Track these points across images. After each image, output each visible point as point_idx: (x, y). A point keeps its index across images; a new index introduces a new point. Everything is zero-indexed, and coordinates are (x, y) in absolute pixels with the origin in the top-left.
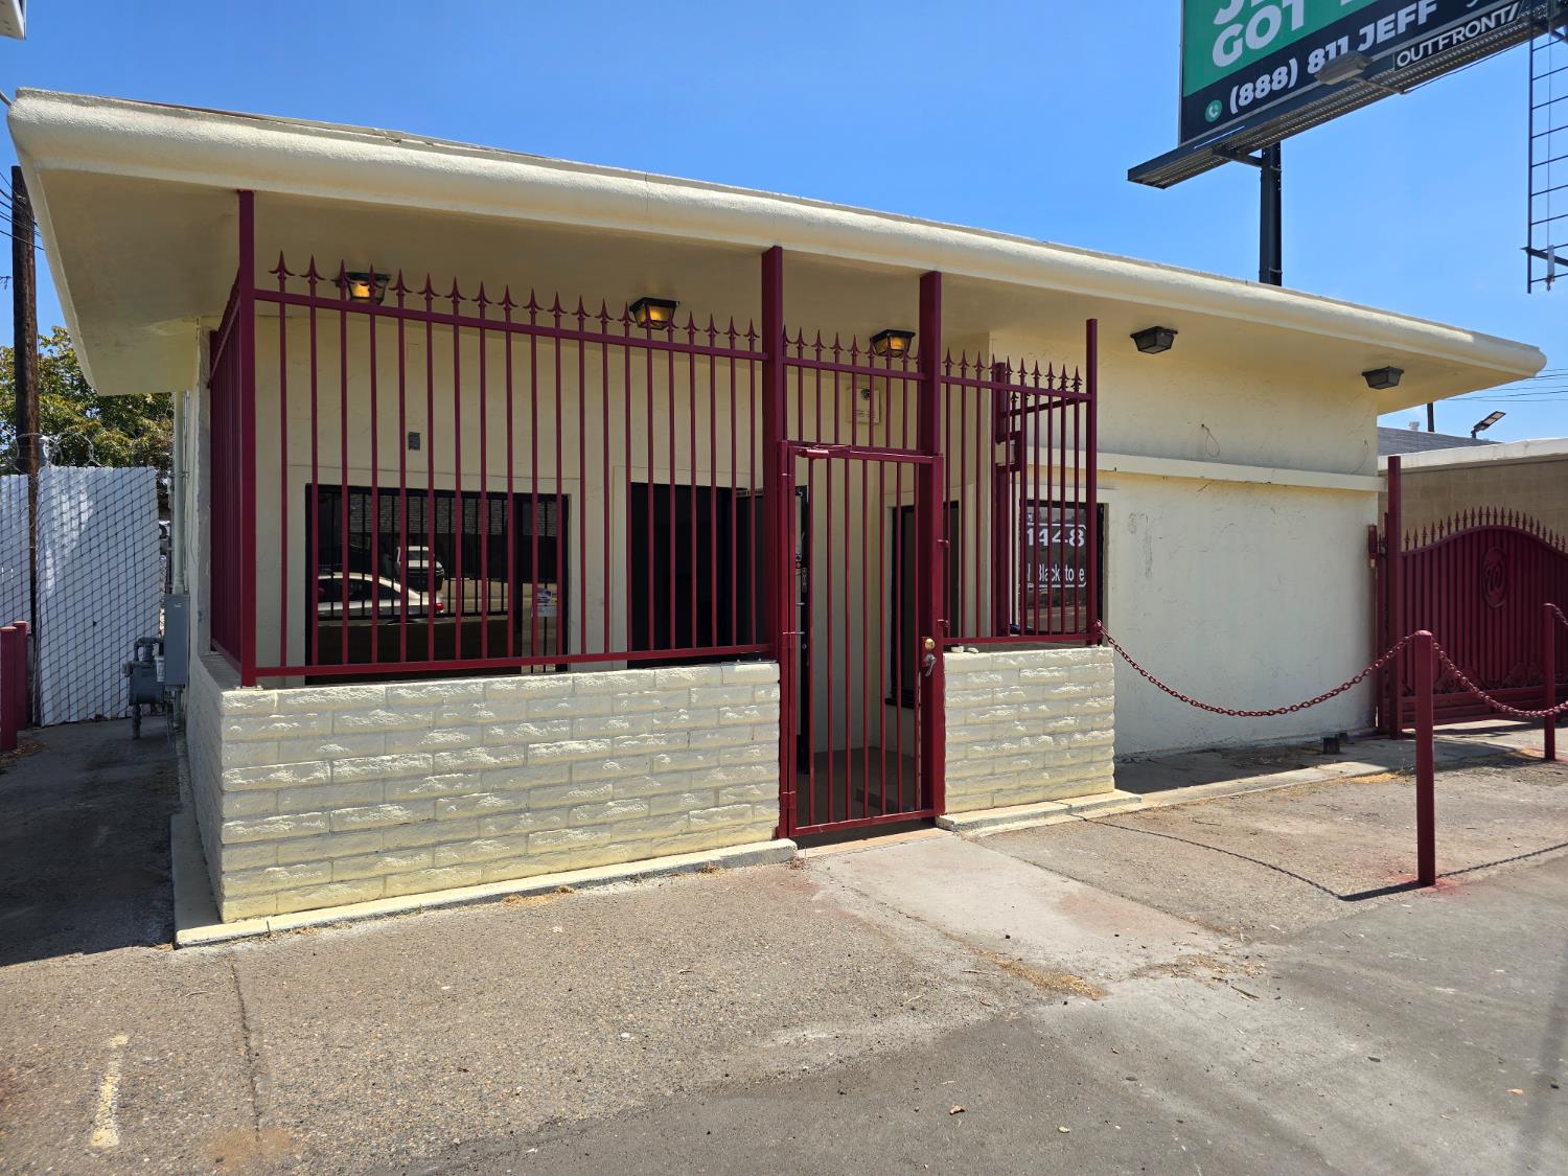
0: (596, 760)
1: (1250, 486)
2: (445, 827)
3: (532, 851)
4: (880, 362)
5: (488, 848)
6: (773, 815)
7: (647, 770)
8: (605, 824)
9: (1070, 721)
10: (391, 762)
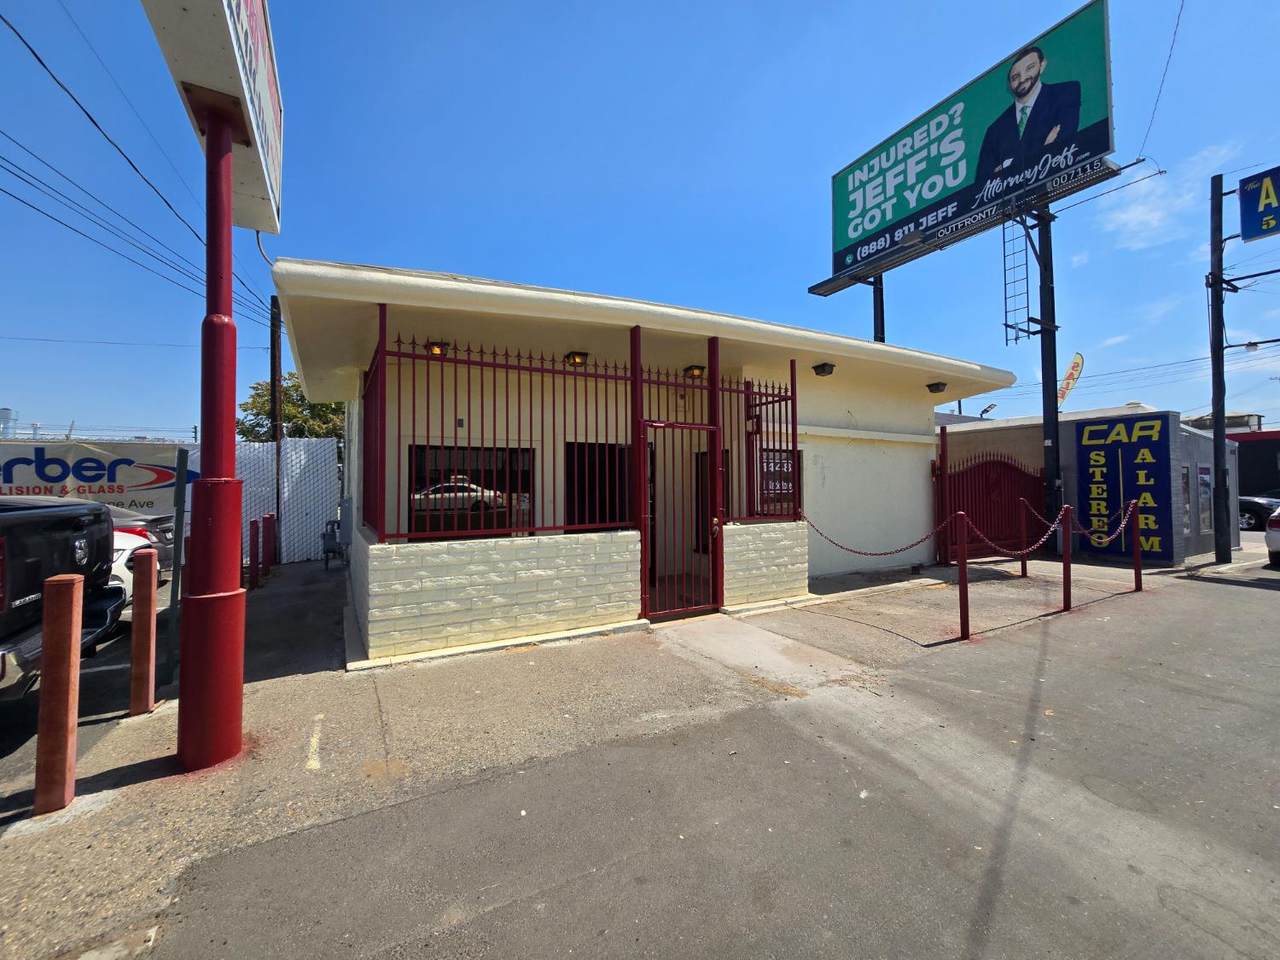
0: (551, 579)
1: (872, 441)
2: (476, 613)
3: (519, 625)
4: (689, 381)
5: (497, 623)
6: (638, 607)
7: (575, 584)
8: (554, 611)
9: (786, 559)
10: (450, 580)
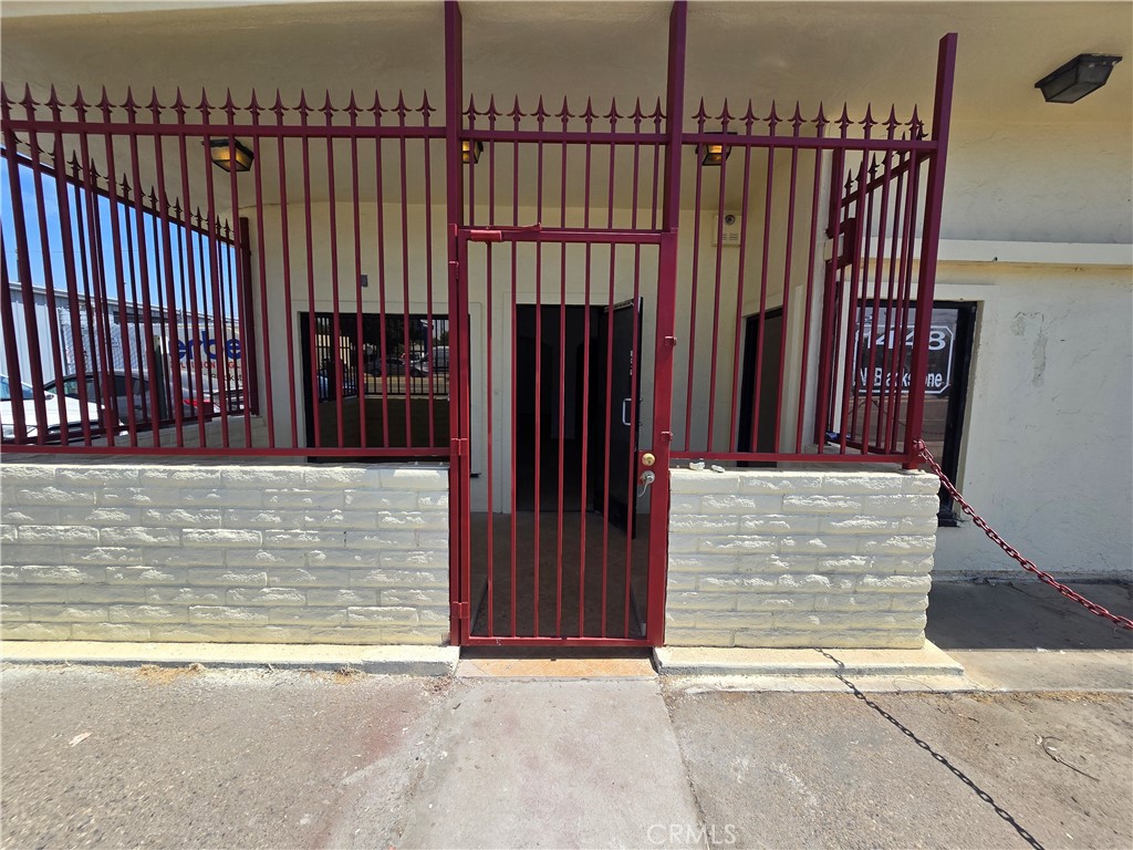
0: (248, 549)
2: (115, 591)
3: (194, 622)
5: (154, 613)
6: (444, 623)
7: (302, 564)
8: (262, 607)
10: (65, 532)
